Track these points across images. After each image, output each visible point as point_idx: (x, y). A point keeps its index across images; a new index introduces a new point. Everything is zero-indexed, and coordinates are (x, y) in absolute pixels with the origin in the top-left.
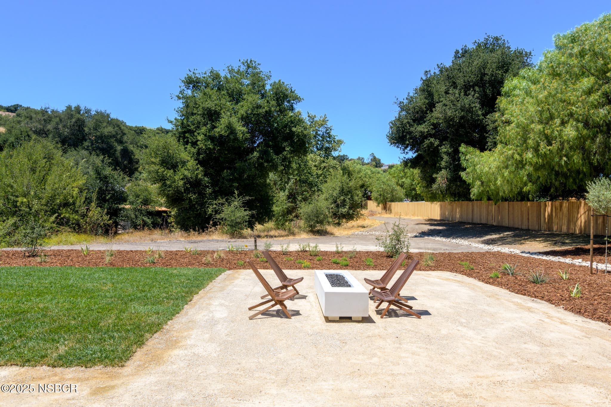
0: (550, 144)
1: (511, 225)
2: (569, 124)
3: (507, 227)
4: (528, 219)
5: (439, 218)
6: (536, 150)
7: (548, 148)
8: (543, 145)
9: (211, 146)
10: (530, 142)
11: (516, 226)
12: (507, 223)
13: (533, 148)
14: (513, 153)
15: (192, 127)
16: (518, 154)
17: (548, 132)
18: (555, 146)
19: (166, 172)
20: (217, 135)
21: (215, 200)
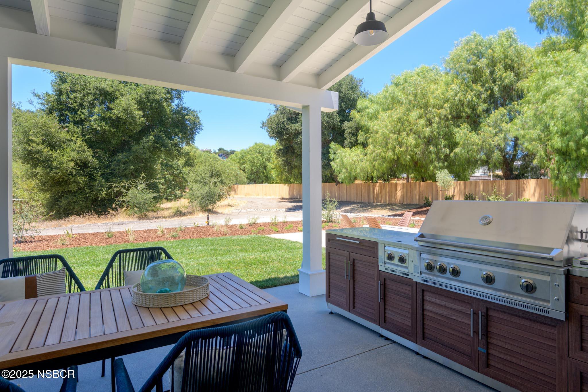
0: (401, 147)
1: (348, 200)
2: (411, 136)
3: (346, 202)
4: (361, 195)
5: (288, 197)
6: (394, 151)
7: (400, 149)
8: (397, 147)
9: (106, 128)
10: (390, 145)
11: (352, 200)
12: (346, 198)
13: (392, 149)
14: (381, 152)
15: (75, 105)
16: (384, 152)
17: (400, 139)
18: (404, 148)
19: (51, 152)
20: (114, 117)
21: (114, 183)
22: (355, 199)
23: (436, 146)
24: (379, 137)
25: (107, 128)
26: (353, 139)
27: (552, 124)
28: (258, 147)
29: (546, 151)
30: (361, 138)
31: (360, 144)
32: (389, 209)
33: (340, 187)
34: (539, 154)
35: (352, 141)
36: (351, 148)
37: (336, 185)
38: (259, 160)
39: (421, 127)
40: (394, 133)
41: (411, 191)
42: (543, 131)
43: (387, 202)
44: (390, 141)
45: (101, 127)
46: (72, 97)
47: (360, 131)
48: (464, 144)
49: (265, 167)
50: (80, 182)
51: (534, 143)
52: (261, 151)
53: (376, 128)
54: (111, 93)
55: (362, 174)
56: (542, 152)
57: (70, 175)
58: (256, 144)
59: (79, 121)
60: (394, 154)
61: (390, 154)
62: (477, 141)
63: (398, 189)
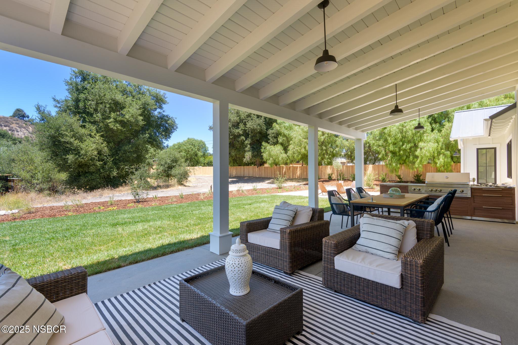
12: (264, 176)
19: (79, 144)
20: (125, 120)
21: (126, 166)
22: (271, 176)
23: (326, 146)
24: (296, 140)
25: (120, 128)
26: (275, 140)
27: (389, 139)
28: (191, 141)
29: (385, 151)
30: (280, 139)
31: (279, 143)
32: (294, 181)
33: (260, 169)
34: (382, 153)
35: (274, 141)
36: (274, 145)
37: (257, 168)
38: (192, 150)
39: (319, 136)
40: (305, 139)
41: (306, 171)
42: (384, 142)
43: (297, 178)
44: (303, 143)
45: (117, 127)
46: (88, 104)
47: (279, 136)
48: (341, 146)
49: (196, 155)
50: (97, 165)
51: (380, 147)
52: (194, 144)
53: (295, 136)
54: (120, 104)
55: (282, 161)
56: (383, 152)
57: (90, 160)
58: (189, 139)
59: (93, 122)
60: (305, 150)
61: (303, 150)
62: (347, 144)
63: (298, 170)
